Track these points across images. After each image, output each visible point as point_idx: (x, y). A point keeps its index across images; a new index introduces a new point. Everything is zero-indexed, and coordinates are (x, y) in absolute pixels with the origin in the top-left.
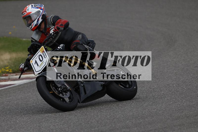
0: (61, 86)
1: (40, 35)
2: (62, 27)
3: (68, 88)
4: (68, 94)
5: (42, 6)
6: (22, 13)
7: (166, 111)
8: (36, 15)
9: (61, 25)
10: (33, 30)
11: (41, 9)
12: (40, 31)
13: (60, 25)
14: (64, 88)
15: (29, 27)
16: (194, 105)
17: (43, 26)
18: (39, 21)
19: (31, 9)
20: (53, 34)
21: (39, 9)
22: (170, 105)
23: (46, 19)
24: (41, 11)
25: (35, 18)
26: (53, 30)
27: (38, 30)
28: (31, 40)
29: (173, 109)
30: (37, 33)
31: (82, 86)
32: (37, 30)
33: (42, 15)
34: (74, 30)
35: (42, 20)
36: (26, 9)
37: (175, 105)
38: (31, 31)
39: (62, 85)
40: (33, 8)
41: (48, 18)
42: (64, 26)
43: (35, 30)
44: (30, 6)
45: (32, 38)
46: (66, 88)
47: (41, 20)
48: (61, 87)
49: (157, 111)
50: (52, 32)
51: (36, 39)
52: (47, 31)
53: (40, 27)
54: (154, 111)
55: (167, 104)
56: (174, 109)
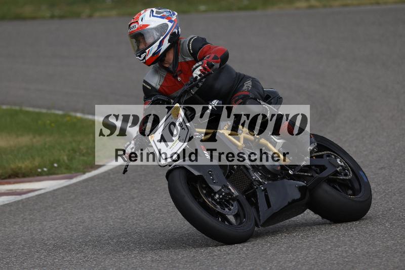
0: (221, 190)
1: (163, 76)
2: (217, 62)
3: (233, 193)
4: (235, 208)
5: (174, 14)
6: (130, 25)
7: (317, 266)
8: (158, 32)
9: (215, 58)
10: (148, 63)
11: (171, 21)
12: (162, 67)
13: (213, 59)
14: (226, 194)
15: (140, 57)
16: (379, 251)
17: (170, 57)
18: (162, 47)
19: (150, 19)
20: (199, 78)
21: (165, 21)
22: (326, 251)
23: (177, 43)
24: (170, 25)
25: (156, 39)
26: (200, 70)
27: (159, 65)
28: (143, 86)
29: (332, 262)
30: (156, 71)
31: (263, 190)
32: (157, 65)
33: (171, 35)
34: (236, 71)
35: (169, 44)
36: (138, 18)
37: (336, 252)
38: (144, 65)
39: (223, 188)
40: (153, 16)
41: (182, 41)
42: (219, 60)
43: (153, 64)
44: (149, 11)
45: (145, 82)
46: (231, 194)
47: (166, 44)
48: (220, 192)
49: (298, 265)
50: (197, 73)
51: (154, 85)
52: (179, 69)
53: (164, 60)
54: (290, 265)
55: (319, 250)
56: (335, 262)
